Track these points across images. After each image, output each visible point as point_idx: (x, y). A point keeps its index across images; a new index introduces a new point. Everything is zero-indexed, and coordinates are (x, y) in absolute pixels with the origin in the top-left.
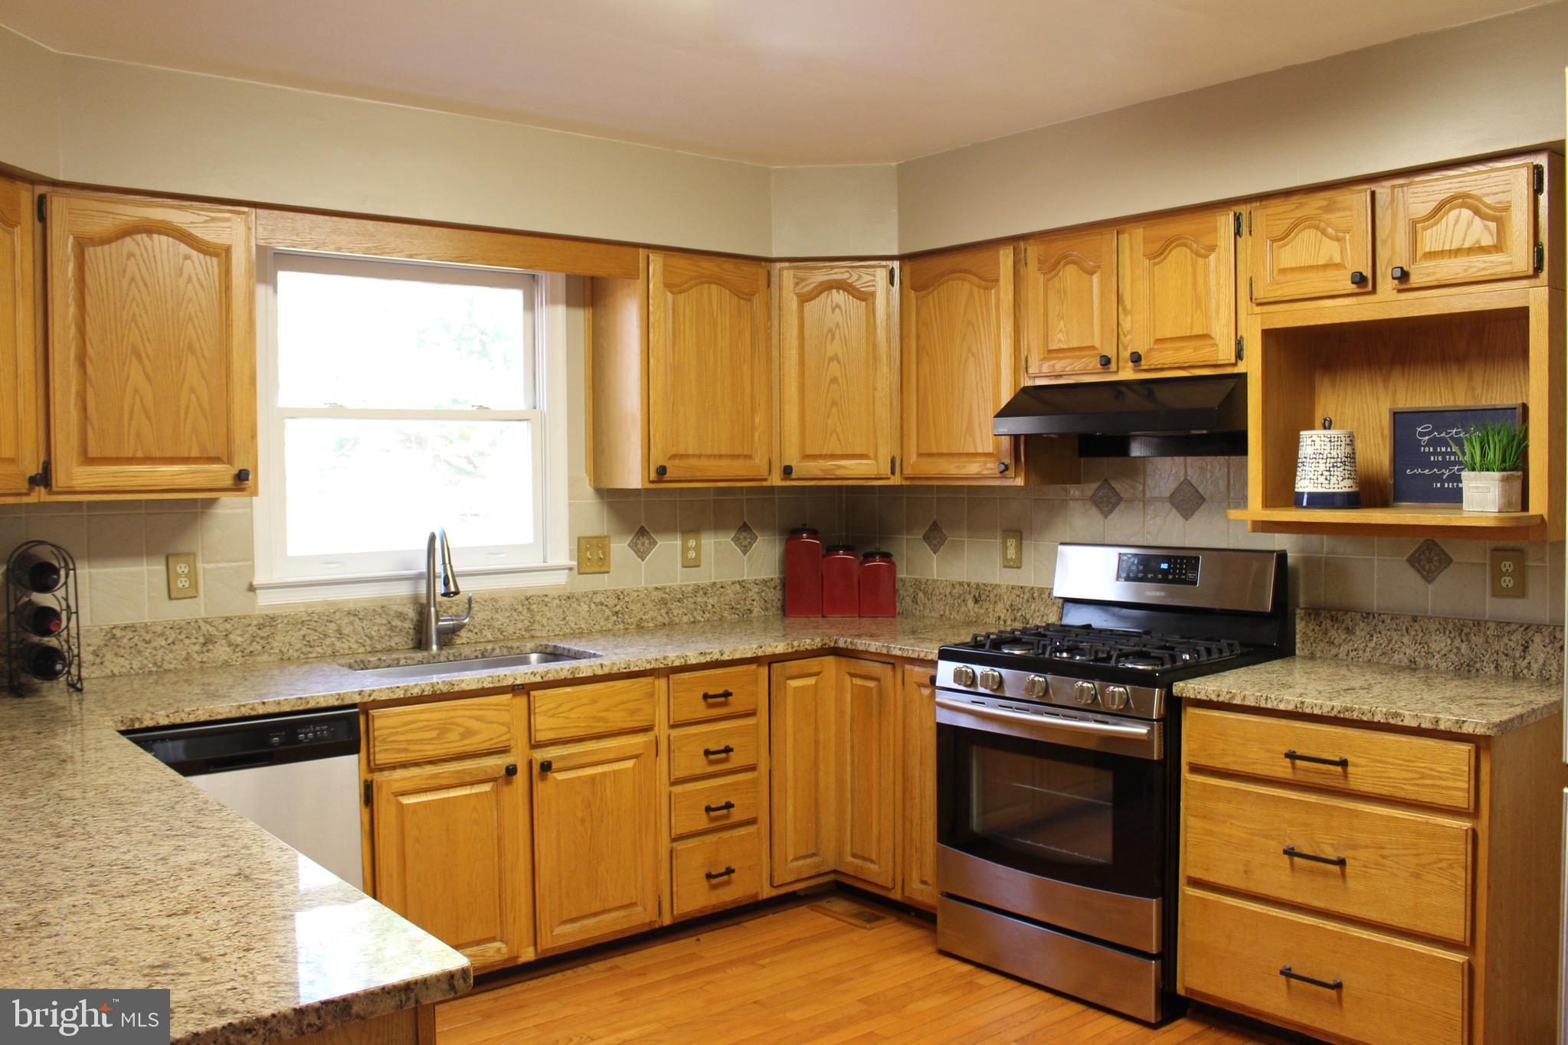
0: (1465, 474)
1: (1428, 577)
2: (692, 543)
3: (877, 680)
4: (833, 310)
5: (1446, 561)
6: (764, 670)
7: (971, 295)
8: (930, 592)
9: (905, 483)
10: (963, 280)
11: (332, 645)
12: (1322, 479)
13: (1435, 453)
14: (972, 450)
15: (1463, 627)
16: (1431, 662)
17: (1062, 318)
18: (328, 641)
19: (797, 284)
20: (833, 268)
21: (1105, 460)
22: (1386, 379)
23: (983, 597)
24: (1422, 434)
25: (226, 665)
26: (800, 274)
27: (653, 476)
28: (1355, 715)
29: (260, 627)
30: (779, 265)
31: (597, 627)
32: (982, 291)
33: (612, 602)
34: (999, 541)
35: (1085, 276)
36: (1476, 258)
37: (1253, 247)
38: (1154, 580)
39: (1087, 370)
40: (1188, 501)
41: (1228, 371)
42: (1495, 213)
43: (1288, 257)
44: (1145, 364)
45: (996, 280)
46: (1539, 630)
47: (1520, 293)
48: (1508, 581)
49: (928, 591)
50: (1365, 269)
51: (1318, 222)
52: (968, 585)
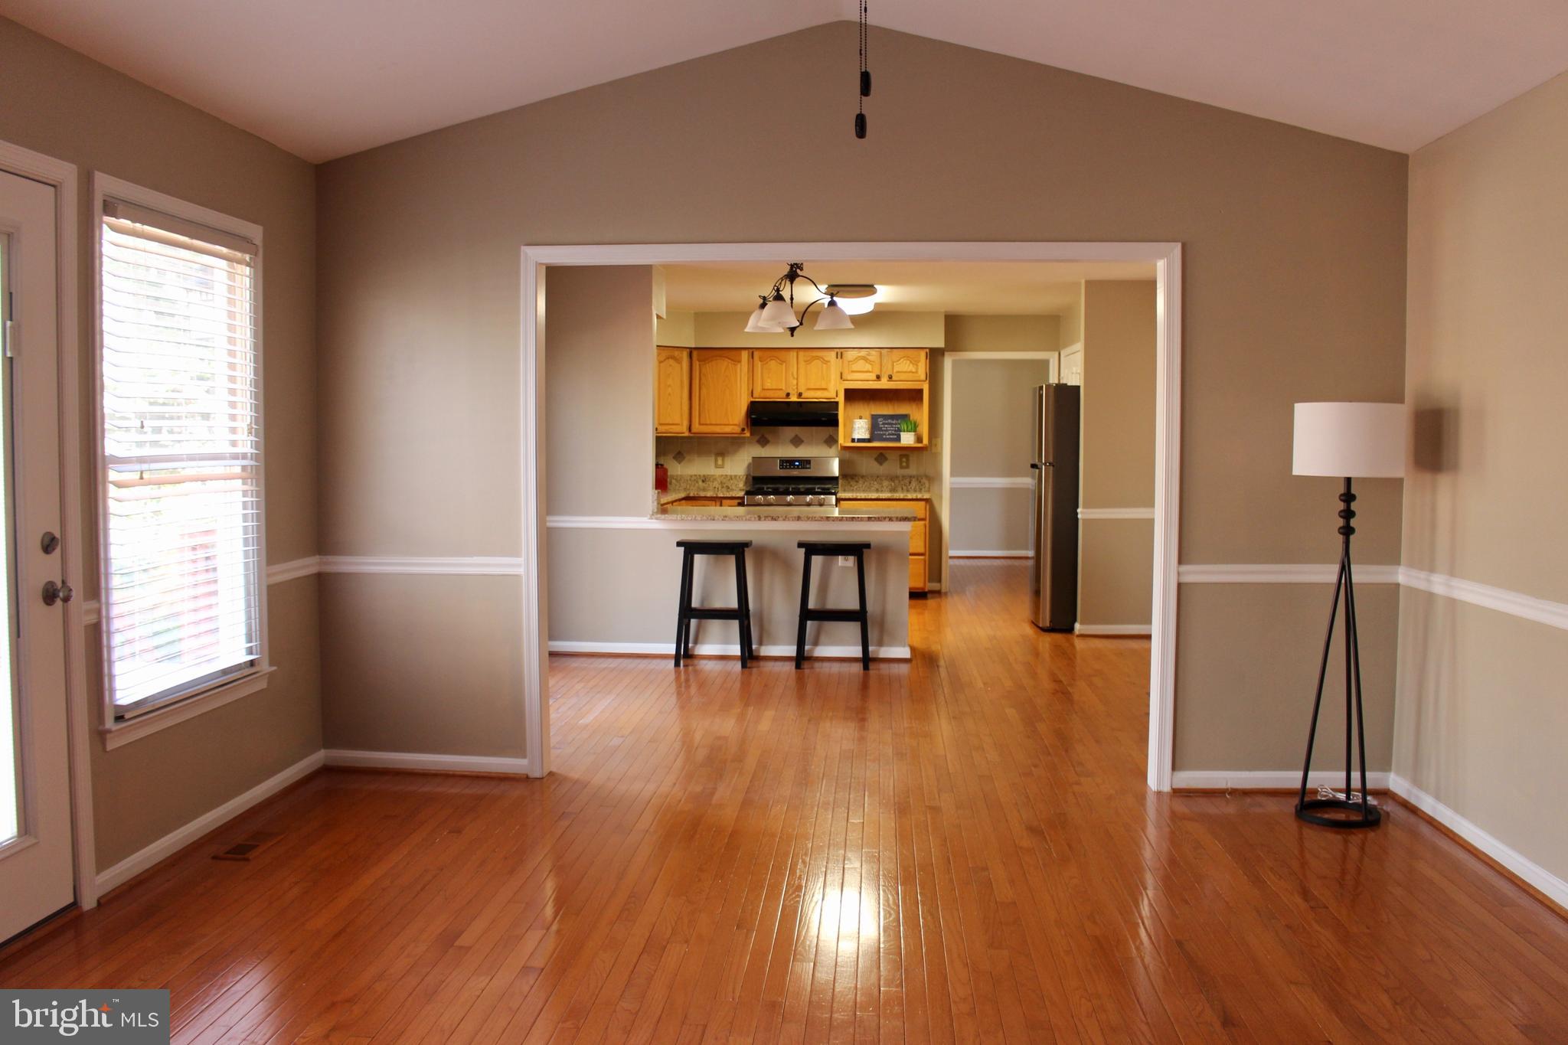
0: (902, 433)
1: (881, 464)
5: (886, 459)
7: (727, 366)
9: (690, 435)
10: (723, 360)
12: (863, 434)
13: (884, 427)
14: (727, 423)
16: (883, 488)
17: (769, 378)
21: (762, 427)
22: (868, 404)
23: (707, 480)
24: (880, 422)
28: (895, 497)
32: (733, 365)
35: (777, 365)
36: (911, 374)
37: (843, 362)
38: (794, 468)
39: (779, 397)
40: (797, 442)
41: (833, 400)
42: (916, 363)
43: (855, 367)
44: (803, 396)
45: (740, 361)
46: (914, 477)
47: (922, 385)
48: (904, 464)
49: (679, 479)
50: (879, 374)
51: (864, 359)
52: (700, 476)
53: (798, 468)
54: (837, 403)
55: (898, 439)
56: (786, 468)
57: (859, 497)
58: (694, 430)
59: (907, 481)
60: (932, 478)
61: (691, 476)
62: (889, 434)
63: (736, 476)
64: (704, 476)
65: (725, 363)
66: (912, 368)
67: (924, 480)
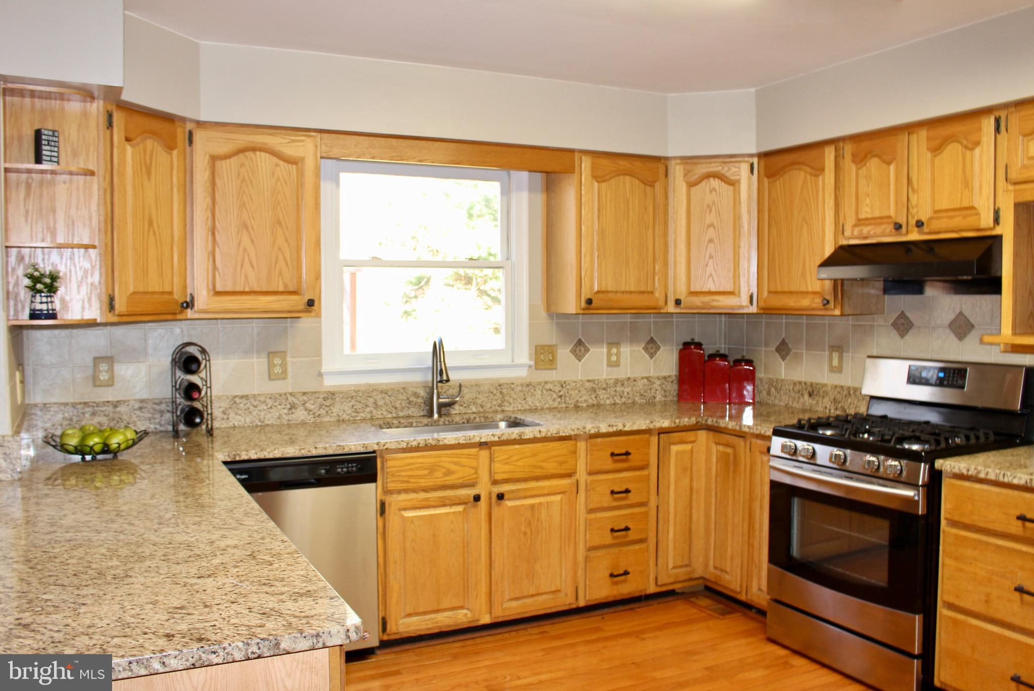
2: (614, 350)
3: (734, 447)
4: (711, 192)
6: (654, 439)
7: (805, 180)
8: (779, 388)
10: (800, 169)
11: (371, 412)
17: (868, 196)
18: (368, 410)
19: (685, 175)
20: (710, 163)
23: (815, 393)
25: (303, 424)
26: (688, 167)
27: (583, 304)
29: (325, 399)
30: (674, 162)
31: (547, 406)
32: (813, 178)
33: (557, 389)
34: (827, 353)
35: (884, 166)
37: (1009, 140)
39: (885, 233)
41: (989, 233)
44: (928, 228)
45: (822, 170)
52: (805, 384)
54: (998, 238)
56: (920, 383)
58: (762, 302)
61: (795, 384)
63: (856, 390)
65: (802, 176)
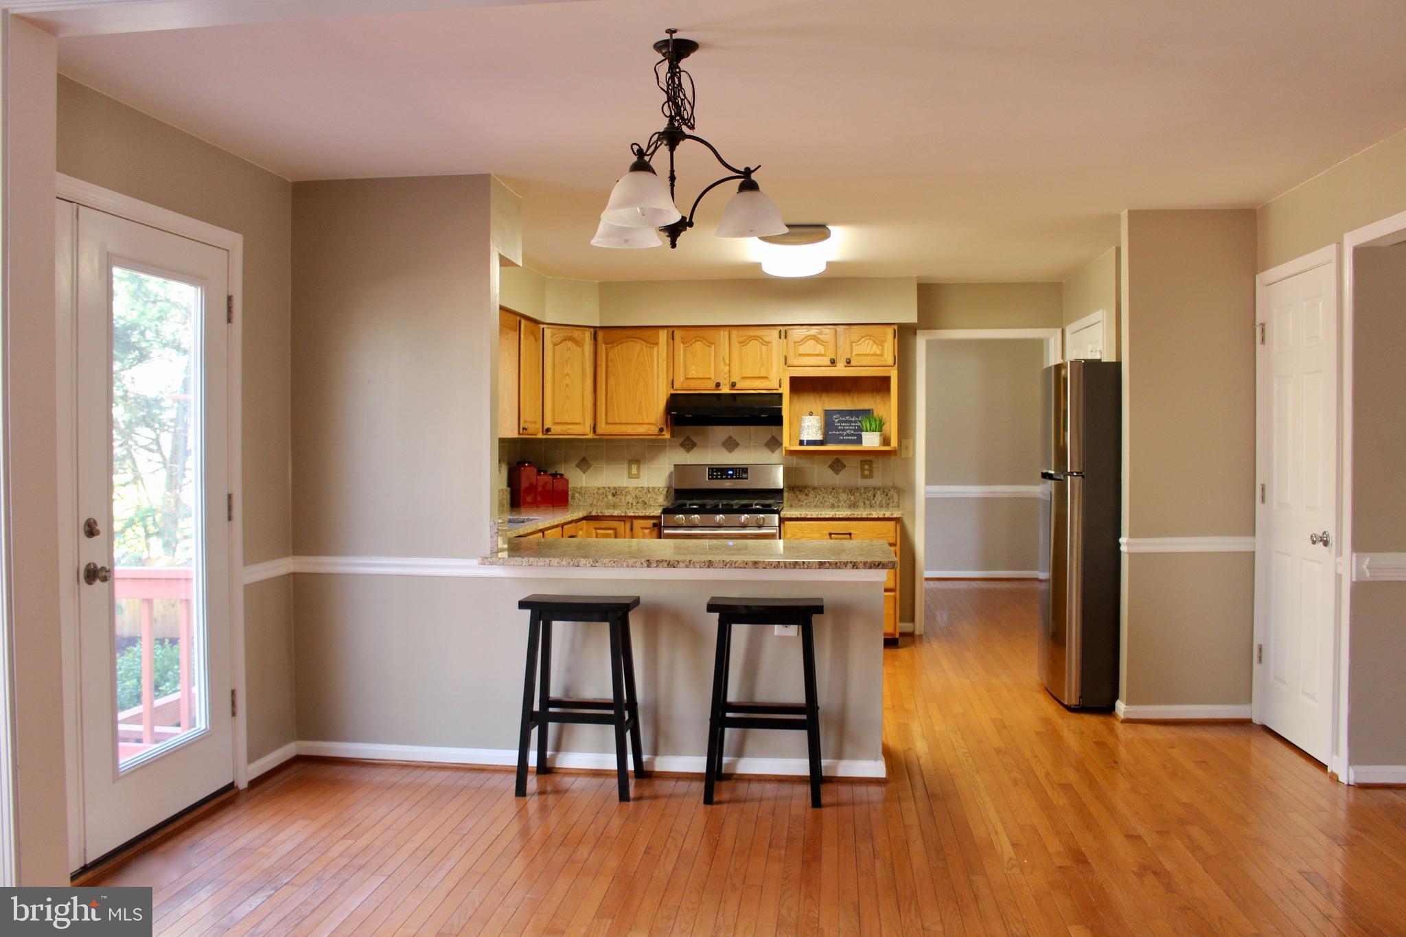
0: (863, 433)
1: (837, 472)
3: (615, 529)
4: (568, 350)
5: (844, 466)
7: (641, 349)
8: (583, 492)
9: (595, 437)
10: (636, 341)
12: (814, 435)
13: (840, 426)
14: (641, 421)
15: (852, 490)
16: (840, 504)
17: (694, 364)
19: (552, 336)
20: (567, 329)
21: (687, 427)
22: (820, 397)
23: (617, 493)
24: (836, 419)
26: (556, 331)
28: (855, 516)
30: (542, 326)
32: (648, 349)
34: (626, 466)
35: (706, 347)
36: (874, 358)
37: (787, 344)
38: (727, 478)
39: (707, 388)
40: (731, 445)
41: (775, 392)
42: (881, 343)
43: (802, 349)
44: (737, 387)
45: (657, 344)
46: (879, 489)
47: (889, 371)
48: (867, 473)
49: (582, 492)
50: (833, 357)
51: (815, 338)
52: (609, 488)
53: (732, 478)
54: (780, 395)
55: (859, 441)
56: (717, 478)
57: (809, 516)
58: (599, 431)
59: (871, 492)
60: (901, 491)
61: (599, 489)
62: (847, 435)
63: (654, 488)
64: (615, 488)
65: (639, 346)
66: (876, 350)
67: (892, 492)
